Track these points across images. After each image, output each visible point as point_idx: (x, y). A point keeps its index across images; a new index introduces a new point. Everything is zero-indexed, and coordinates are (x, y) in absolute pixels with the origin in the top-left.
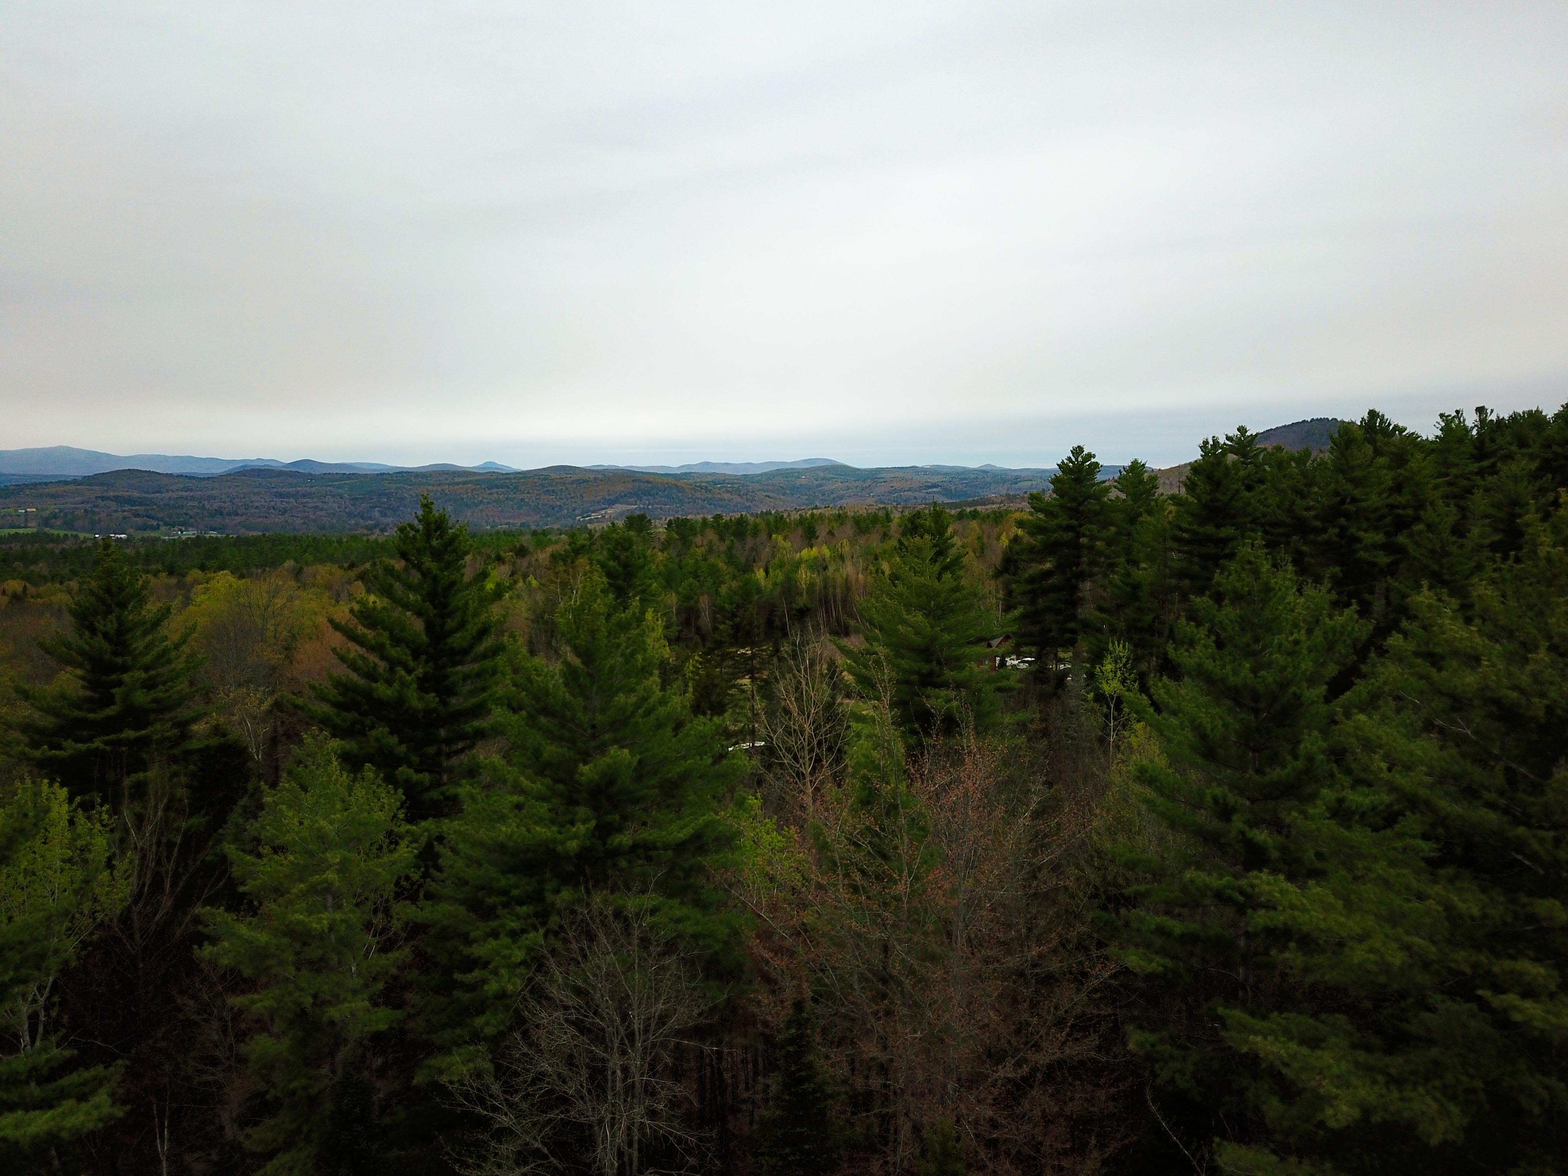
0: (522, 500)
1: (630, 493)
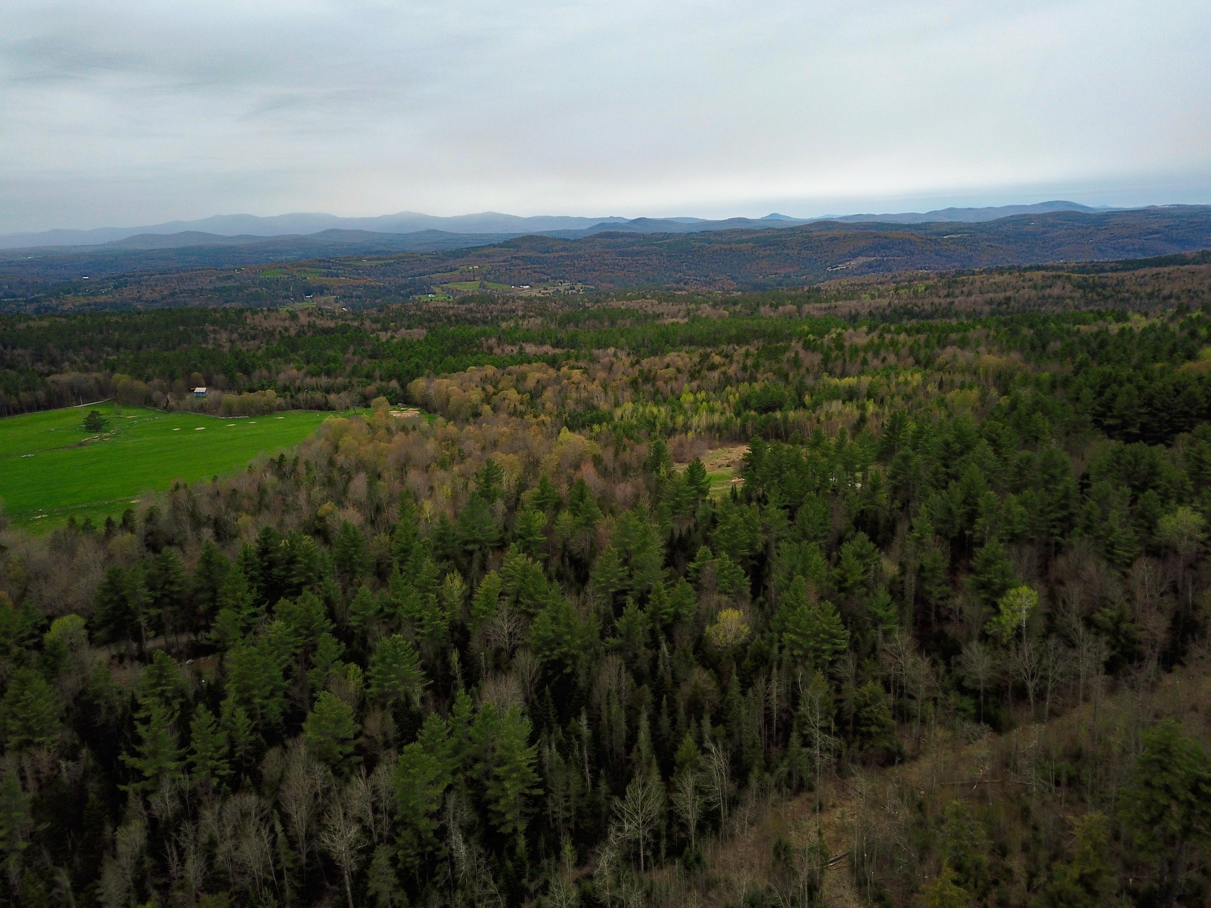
0: (788, 254)
1: (871, 247)
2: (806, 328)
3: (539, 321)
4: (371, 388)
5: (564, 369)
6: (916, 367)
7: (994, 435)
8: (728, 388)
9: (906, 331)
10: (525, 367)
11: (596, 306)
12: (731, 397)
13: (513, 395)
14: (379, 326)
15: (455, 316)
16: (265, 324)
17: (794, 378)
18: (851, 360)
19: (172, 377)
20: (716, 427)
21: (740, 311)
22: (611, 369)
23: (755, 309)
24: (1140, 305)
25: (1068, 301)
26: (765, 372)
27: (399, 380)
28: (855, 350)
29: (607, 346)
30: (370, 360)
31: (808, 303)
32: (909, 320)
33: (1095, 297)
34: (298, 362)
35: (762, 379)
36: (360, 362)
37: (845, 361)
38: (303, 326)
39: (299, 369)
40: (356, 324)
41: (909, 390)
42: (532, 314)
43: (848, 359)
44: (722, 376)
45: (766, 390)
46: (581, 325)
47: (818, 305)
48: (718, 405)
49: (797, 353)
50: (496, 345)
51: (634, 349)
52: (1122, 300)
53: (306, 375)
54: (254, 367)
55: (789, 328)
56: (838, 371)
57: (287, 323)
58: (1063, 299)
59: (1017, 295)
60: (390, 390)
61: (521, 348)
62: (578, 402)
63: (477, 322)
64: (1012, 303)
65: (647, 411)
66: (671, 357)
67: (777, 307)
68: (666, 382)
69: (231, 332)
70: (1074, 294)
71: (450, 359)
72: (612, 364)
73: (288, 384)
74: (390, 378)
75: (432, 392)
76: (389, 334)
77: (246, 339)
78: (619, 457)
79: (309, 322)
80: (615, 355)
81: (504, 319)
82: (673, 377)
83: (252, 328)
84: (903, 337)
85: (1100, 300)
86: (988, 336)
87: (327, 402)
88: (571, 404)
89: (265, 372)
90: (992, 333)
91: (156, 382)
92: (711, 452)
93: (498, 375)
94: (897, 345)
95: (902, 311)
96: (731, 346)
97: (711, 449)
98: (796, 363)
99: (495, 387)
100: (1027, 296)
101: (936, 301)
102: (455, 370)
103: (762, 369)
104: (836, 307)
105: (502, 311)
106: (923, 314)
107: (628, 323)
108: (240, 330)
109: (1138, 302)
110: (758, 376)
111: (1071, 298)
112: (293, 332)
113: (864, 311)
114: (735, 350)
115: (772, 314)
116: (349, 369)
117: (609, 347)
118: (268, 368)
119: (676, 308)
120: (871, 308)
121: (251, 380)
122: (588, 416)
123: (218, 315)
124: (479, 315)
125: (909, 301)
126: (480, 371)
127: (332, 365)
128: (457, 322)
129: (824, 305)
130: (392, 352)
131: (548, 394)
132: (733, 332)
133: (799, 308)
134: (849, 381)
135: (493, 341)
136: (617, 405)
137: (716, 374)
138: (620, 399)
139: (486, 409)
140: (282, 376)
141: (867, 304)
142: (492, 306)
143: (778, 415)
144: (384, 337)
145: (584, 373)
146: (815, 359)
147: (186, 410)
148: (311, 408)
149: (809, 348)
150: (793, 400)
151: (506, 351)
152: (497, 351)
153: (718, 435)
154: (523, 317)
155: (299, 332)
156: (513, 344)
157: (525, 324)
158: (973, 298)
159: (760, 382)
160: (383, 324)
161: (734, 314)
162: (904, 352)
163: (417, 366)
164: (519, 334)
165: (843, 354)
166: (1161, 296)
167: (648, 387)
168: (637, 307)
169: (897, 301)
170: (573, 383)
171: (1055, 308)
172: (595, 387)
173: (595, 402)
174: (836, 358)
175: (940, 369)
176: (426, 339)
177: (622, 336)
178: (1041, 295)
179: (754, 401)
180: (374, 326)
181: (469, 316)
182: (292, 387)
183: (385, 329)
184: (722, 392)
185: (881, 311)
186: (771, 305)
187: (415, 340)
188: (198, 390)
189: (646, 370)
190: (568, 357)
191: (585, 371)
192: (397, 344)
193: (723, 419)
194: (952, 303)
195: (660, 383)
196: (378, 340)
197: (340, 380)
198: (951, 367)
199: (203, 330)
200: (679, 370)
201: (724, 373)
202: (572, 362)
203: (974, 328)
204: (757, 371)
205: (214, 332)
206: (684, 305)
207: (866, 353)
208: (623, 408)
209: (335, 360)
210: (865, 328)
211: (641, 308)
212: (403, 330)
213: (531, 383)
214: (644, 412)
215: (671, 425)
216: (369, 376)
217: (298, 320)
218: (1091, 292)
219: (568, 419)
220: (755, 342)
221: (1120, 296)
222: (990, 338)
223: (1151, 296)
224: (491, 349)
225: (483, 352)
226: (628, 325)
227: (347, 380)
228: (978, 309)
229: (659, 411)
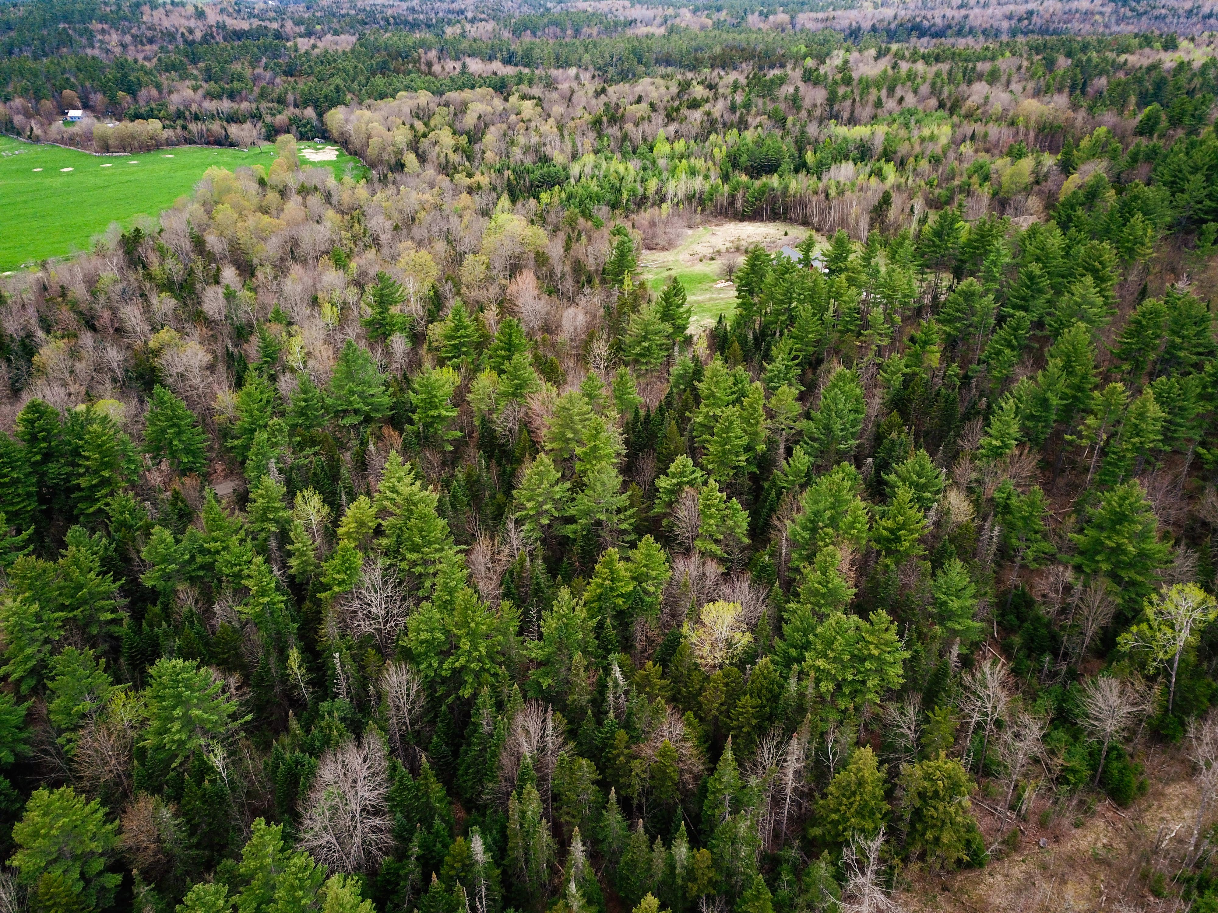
2: (803, 49)
3: (490, 26)
4: (281, 119)
5: (513, 99)
6: (941, 113)
7: (1096, 264)
8: (713, 137)
9: (923, 57)
10: (467, 94)
11: (559, 8)
12: (716, 150)
13: (446, 138)
14: (302, 29)
15: (394, 17)
16: (167, 23)
17: (794, 125)
18: (861, 99)
19: (38, 96)
20: (697, 196)
21: (725, 21)
22: (570, 100)
23: (742, 18)
24: (1177, 24)
25: (1097, 17)
26: (758, 114)
27: (316, 108)
28: (866, 85)
29: (568, 64)
30: (284, 78)
31: (801, 11)
32: (919, 38)
33: (1129, 14)
34: (196, 79)
35: (755, 124)
36: (272, 82)
37: (854, 100)
38: (211, 27)
39: (195, 89)
40: (275, 25)
41: (937, 150)
42: (483, 16)
43: (858, 99)
44: (706, 118)
45: (759, 143)
46: (539, 33)
47: (813, 15)
48: (700, 164)
49: (797, 89)
50: (436, 60)
51: (599, 69)
52: (1157, 18)
53: (205, 97)
54: (140, 84)
55: (782, 47)
56: (846, 115)
57: (192, 23)
58: (1092, 14)
59: (1041, 8)
60: (304, 121)
61: (464, 66)
62: (526, 150)
63: (419, 26)
64: (1035, 19)
65: (612, 169)
66: (644, 85)
67: (767, 17)
68: (637, 125)
69: (124, 33)
70: (1105, 9)
71: (379, 81)
72: (573, 92)
73: (182, 108)
74: (306, 104)
75: (350, 127)
76: (312, 41)
77: (142, 43)
78: (572, 253)
79: (218, 23)
80: (577, 77)
81: (450, 23)
82: (645, 116)
83: (149, 29)
84: (920, 67)
85: (1133, 16)
86: (1020, 68)
87: (227, 136)
88: (517, 153)
89: (154, 92)
90: (1025, 64)
91: (18, 102)
92: (690, 232)
93: (433, 106)
94: (915, 79)
95: (910, 25)
96: (716, 72)
97: (690, 227)
98: (795, 101)
99: (426, 125)
100: (1051, 10)
101: (949, 13)
102: (382, 96)
103: (754, 110)
104: (834, 18)
105: (449, 12)
106: (933, 30)
107: (595, 31)
108: (134, 31)
109: (1175, 21)
110: (750, 119)
111: (1102, 14)
112: (198, 35)
113: (866, 25)
114: (721, 78)
115: (761, 25)
116: (256, 91)
117: (570, 66)
118: (158, 86)
119: (650, 13)
120: (875, 21)
121: (137, 102)
122: (538, 173)
123: (108, 9)
124: (422, 17)
125: (917, 12)
126: (411, 98)
127: (236, 84)
128: (396, 24)
129: (821, 15)
130: (310, 67)
131: (491, 137)
132: (718, 50)
133: (792, 18)
134: (860, 132)
135: (433, 54)
136: (574, 156)
137: (697, 115)
138: (580, 150)
139: (410, 159)
140: (175, 98)
141: (869, 16)
142: (439, 4)
143: (774, 181)
144: (304, 44)
145: (537, 105)
146: (819, 95)
147: (56, 141)
148: (208, 143)
149: (809, 80)
150: (792, 156)
151: (447, 70)
152: (437, 68)
153: (699, 209)
154: (473, 21)
155: (206, 35)
156: (457, 59)
157: (472, 30)
158: (990, 11)
159: (751, 129)
160: (307, 27)
161: (718, 25)
162: (925, 89)
163: (338, 89)
164: (465, 45)
165: (852, 91)
166: (1200, 15)
167: (614, 130)
168: (606, 10)
169: (903, 12)
170: (522, 121)
171: (1082, 26)
172: (549, 128)
173: (548, 150)
174: (844, 98)
175: (968, 116)
176: (353, 51)
177: (587, 51)
178: (1067, 8)
179: (744, 157)
180: (297, 29)
181: (410, 18)
182: (187, 113)
183: (309, 34)
184: (704, 142)
185: (886, 24)
186: (761, 14)
187: (340, 51)
188: (72, 113)
189: (613, 105)
190: (520, 81)
191: (539, 102)
192: (318, 57)
193: (707, 187)
194: (966, 17)
195: (629, 127)
196: (296, 50)
197: (245, 105)
198: (983, 113)
199: (86, 29)
200: (652, 105)
201: (708, 114)
202: (524, 88)
203: (1002, 55)
204: (748, 112)
205: (103, 31)
206: (660, 9)
207: (879, 90)
208: (581, 162)
209: (240, 78)
210: (873, 52)
211: (611, 12)
212: (329, 37)
213: (470, 120)
214: (608, 170)
215: (640, 191)
216: (281, 101)
217: (206, 18)
218: (1123, 6)
219: (512, 177)
220: (744, 65)
221: (1155, 12)
222: (1023, 71)
223: (1190, 13)
224: (429, 64)
225: (419, 70)
226: (595, 34)
227: (254, 105)
228: (996, 24)
229: (627, 168)
